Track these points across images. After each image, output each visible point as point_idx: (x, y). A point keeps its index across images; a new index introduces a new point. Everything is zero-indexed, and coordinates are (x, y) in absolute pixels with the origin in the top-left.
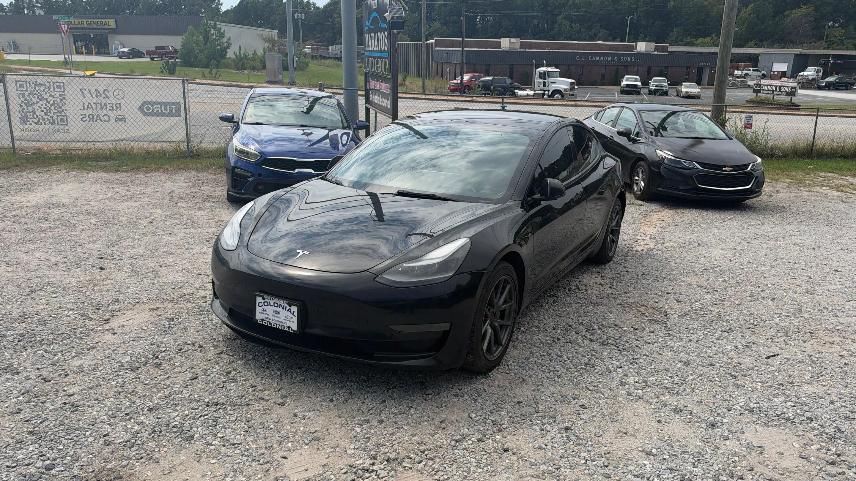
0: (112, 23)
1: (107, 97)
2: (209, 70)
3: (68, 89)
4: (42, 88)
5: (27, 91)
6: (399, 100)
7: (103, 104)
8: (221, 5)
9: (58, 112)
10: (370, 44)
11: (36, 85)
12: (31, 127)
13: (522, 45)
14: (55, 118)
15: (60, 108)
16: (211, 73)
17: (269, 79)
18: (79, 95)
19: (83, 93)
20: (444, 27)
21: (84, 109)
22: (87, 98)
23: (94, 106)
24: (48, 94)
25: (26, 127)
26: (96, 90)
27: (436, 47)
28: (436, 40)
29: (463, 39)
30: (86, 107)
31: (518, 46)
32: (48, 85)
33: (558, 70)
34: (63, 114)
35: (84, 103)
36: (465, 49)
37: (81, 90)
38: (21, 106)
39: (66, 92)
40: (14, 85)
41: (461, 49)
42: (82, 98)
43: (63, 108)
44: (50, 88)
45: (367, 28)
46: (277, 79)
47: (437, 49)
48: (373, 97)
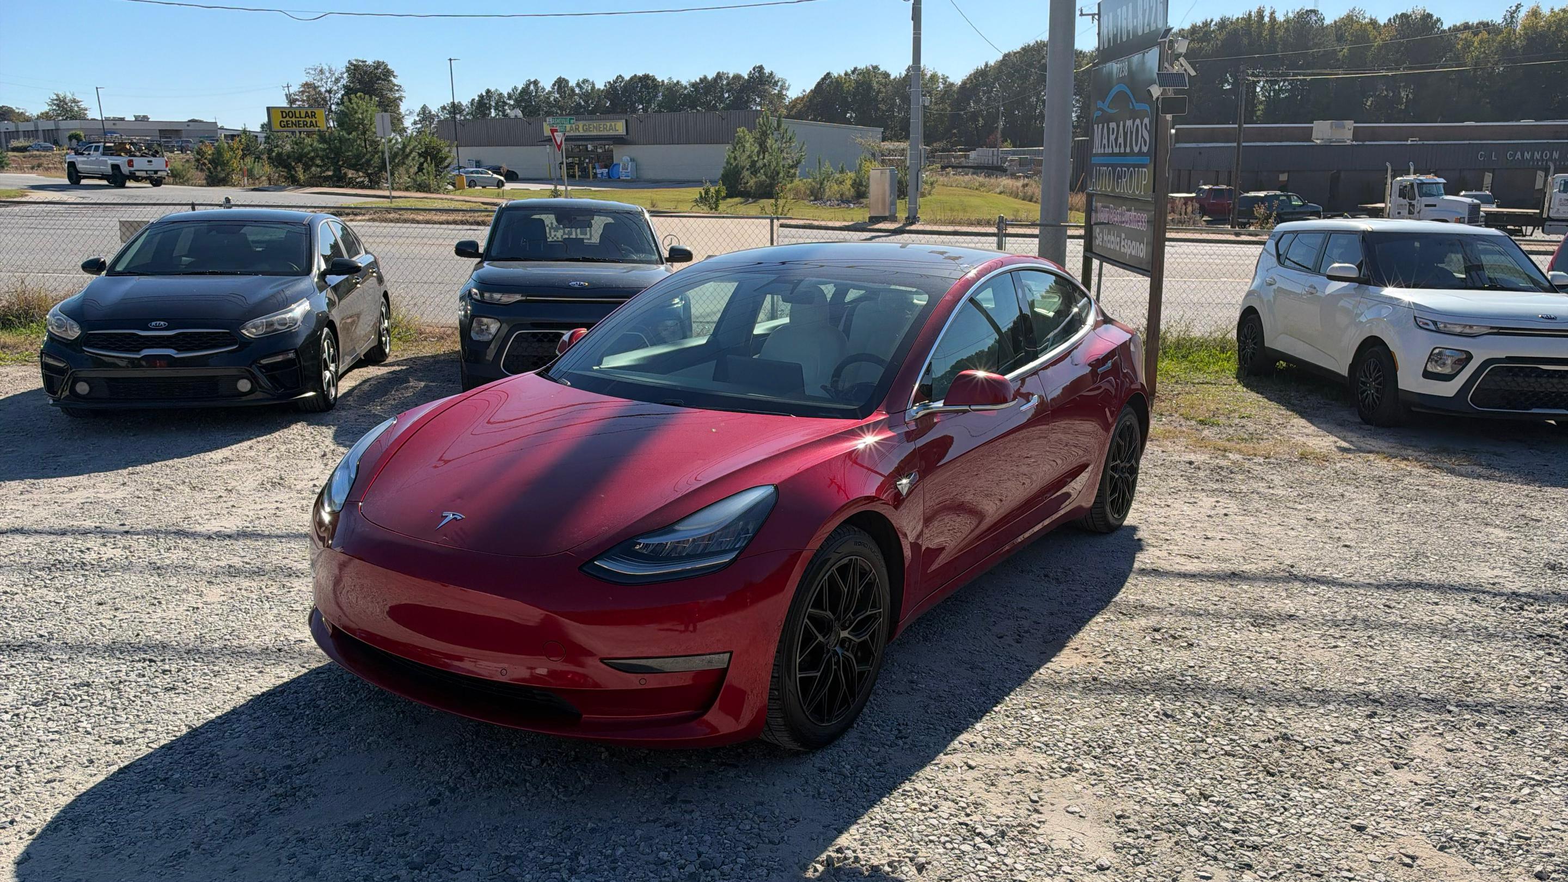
0: (620, 127)
2: (773, 201)
6: (1168, 244)
8: (787, 89)
10: (1105, 141)
13: (1357, 134)
16: (777, 206)
17: (873, 215)
27: (1177, 142)
29: (1240, 126)
31: (1350, 134)
33: (1442, 180)
36: (1235, 144)
45: (1098, 114)
46: (887, 214)
47: (1178, 145)
48: (1103, 239)
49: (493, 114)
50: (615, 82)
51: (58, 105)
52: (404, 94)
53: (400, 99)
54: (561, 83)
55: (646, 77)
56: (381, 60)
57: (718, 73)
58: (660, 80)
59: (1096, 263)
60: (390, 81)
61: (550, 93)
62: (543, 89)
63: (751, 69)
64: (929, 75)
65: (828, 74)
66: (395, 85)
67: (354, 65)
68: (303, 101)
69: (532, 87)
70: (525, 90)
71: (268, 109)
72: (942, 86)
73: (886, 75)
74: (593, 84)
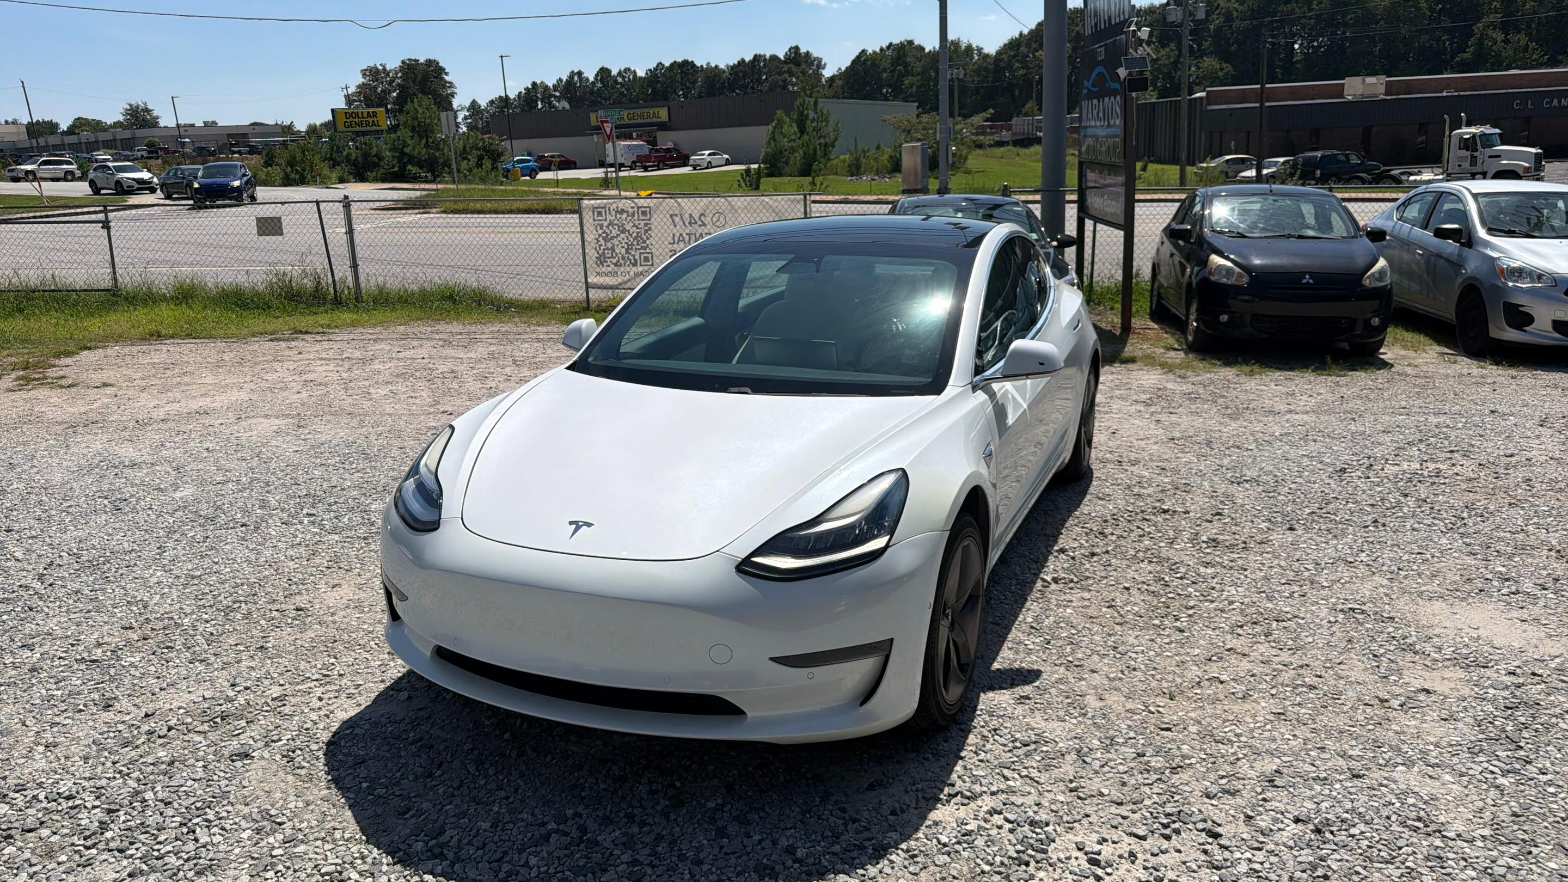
0: (663, 114)
1: (704, 225)
2: (810, 179)
3: (655, 216)
4: (625, 216)
5: (606, 220)
6: (1136, 204)
7: (698, 235)
8: (824, 68)
9: (642, 248)
10: (1090, 115)
11: (617, 212)
12: (609, 269)
13: (1390, 88)
14: (637, 257)
15: (645, 242)
16: (813, 183)
17: (905, 187)
18: (668, 223)
19: (673, 221)
20: (1225, 65)
21: (674, 243)
22: (678, 227)
23: (687, 238)
24: (631, 224)
25: (604, 269)
26: (691, 215)
27: (1209, 104)
28: (1208, 92)
29: (1263, 87)
30: (676, 239)
31: (1382, 89)
32: (631, 210)
33: (1498, 131)
34: (648, 250)
35: (674, 235)
36: (1267, 104)
37: (671, 216)
38: (598, 241)
39: (653, 220)
40: (591, 213)
41: (1258, 105)
42: (672, 227)
43: (648, 242)
44: (633, 215)
45: (1085, 91)
46: (919, 187)
47: (1210, 108)
48: (1095, 201)
49: (540, 106)
50: (656, 69)
51: (131, 115)
52: (456, 91)
53: (453, 95)
54: (604, 73)
55: (686, 63)
56: (432, 58)
57: (756, 56)
58: (698, 65)
59: (1089, 224)
60: (443, 78)
61: (593, 82)
62: (587, 79)
63: (787, 50)
64: (963, 48)
65: (863, 51)
66: (446, 82)
67: (408, 65)
68: (360, 101)
69: (576, 78)
70: (570, 81)
71: (333, 110)
72: (976, 58)
73: (921, 49)
74: (635, 72)
